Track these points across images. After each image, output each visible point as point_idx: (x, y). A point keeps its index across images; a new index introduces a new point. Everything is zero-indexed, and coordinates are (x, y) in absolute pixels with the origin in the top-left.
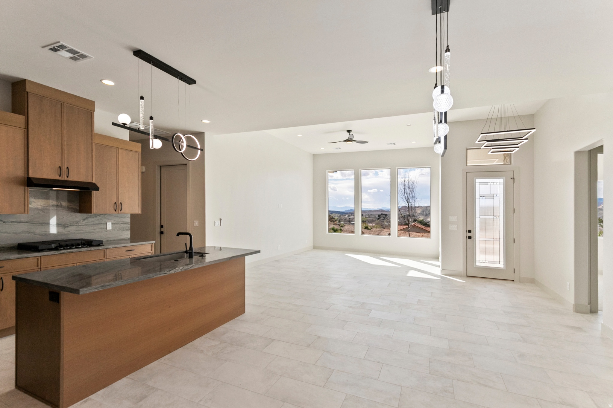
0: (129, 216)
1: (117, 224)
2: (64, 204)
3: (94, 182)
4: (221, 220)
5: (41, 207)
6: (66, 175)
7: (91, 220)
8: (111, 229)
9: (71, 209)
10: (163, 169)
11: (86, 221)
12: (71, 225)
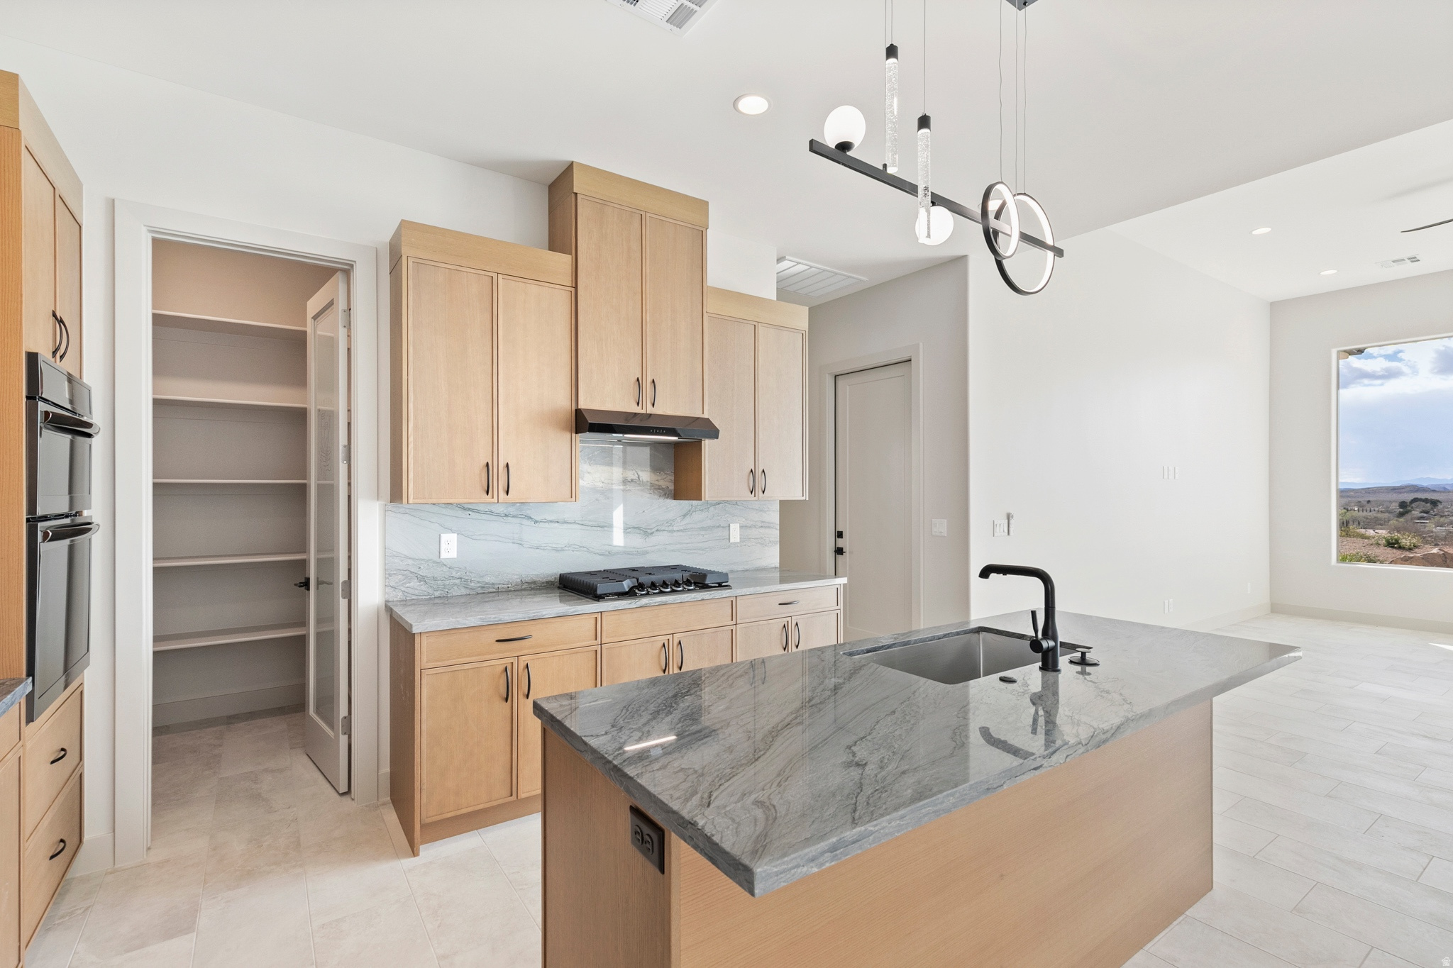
0: (777, 507)
1: (750, 527)
2: (646, 476)
3: (706, 416)
4: (1009, 517)
5: (601, 485)
6: (651, 400)
7: (698, 516)
8: (739, 541)
9: (659, 489)
10: (841, 382)
11: (687, 520)
12: (657, 530)
